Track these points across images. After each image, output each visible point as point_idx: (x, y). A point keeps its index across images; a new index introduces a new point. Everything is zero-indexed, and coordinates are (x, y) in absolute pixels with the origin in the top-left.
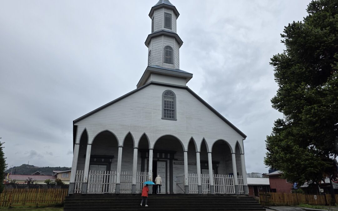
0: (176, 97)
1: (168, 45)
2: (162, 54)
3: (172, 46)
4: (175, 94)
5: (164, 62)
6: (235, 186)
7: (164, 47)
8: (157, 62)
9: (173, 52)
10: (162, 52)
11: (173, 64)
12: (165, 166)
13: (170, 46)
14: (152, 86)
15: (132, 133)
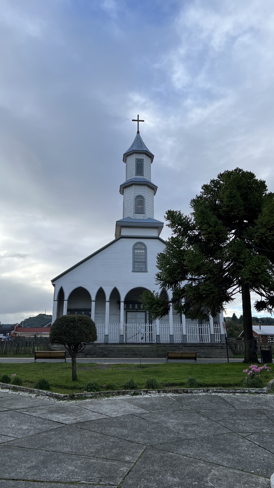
0: (147, 249)
1: (139, 194)
2: (133, 204)
3: (143, 195)
4: (146, 245)
5: (135, 213)
6: (211, 335)
7: (135, 197)
8: (129, 214)
9: (144, 201)
10: (133, 203)
11: (144, 214)
12: (144, 317)
13: (142, 195)
14: (122, 239)
15: (103, 288)
